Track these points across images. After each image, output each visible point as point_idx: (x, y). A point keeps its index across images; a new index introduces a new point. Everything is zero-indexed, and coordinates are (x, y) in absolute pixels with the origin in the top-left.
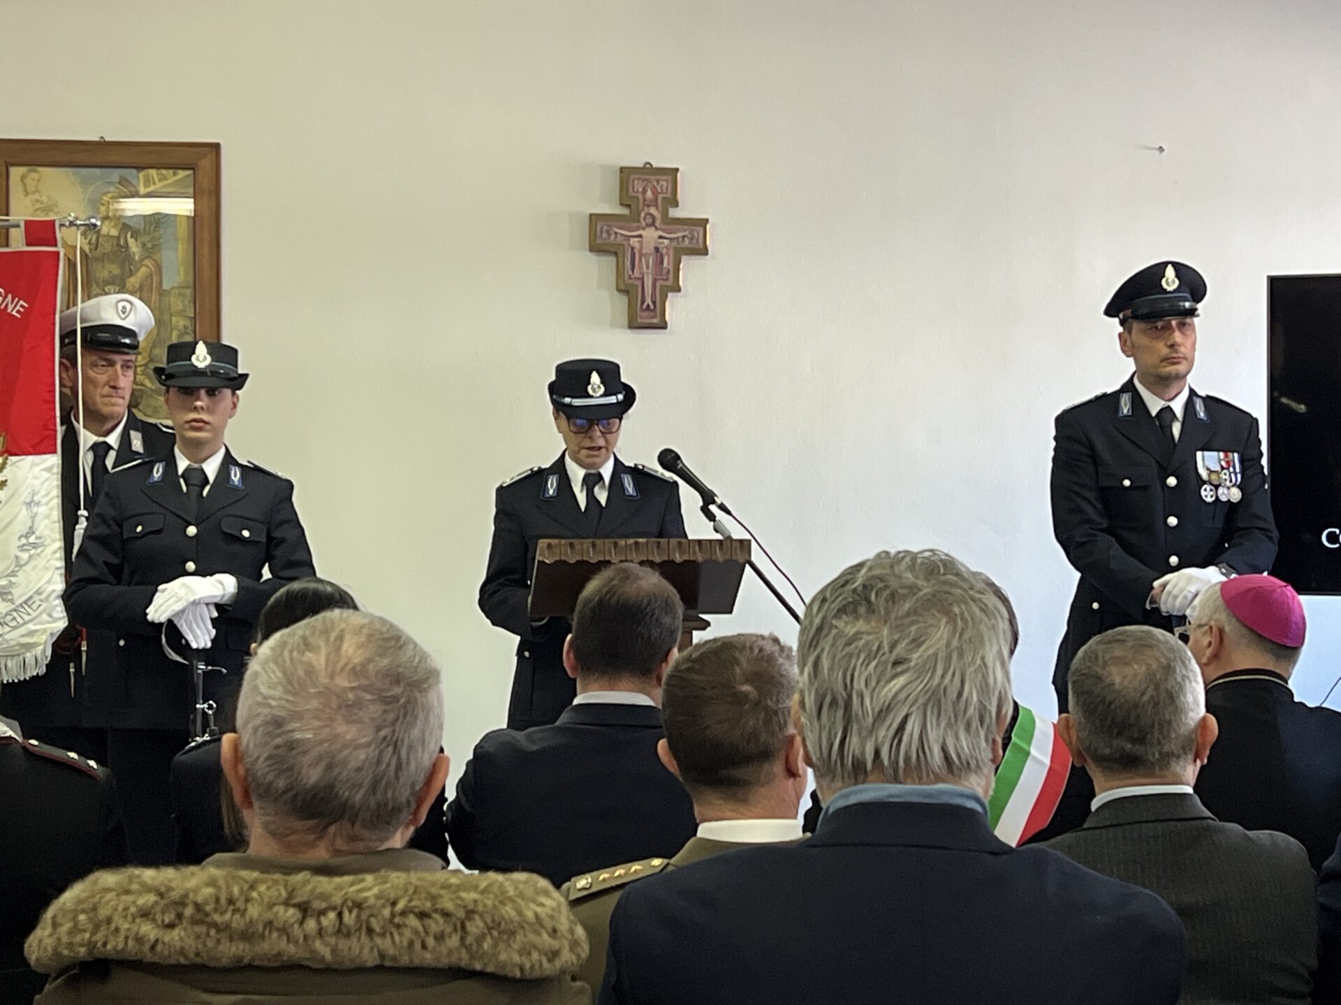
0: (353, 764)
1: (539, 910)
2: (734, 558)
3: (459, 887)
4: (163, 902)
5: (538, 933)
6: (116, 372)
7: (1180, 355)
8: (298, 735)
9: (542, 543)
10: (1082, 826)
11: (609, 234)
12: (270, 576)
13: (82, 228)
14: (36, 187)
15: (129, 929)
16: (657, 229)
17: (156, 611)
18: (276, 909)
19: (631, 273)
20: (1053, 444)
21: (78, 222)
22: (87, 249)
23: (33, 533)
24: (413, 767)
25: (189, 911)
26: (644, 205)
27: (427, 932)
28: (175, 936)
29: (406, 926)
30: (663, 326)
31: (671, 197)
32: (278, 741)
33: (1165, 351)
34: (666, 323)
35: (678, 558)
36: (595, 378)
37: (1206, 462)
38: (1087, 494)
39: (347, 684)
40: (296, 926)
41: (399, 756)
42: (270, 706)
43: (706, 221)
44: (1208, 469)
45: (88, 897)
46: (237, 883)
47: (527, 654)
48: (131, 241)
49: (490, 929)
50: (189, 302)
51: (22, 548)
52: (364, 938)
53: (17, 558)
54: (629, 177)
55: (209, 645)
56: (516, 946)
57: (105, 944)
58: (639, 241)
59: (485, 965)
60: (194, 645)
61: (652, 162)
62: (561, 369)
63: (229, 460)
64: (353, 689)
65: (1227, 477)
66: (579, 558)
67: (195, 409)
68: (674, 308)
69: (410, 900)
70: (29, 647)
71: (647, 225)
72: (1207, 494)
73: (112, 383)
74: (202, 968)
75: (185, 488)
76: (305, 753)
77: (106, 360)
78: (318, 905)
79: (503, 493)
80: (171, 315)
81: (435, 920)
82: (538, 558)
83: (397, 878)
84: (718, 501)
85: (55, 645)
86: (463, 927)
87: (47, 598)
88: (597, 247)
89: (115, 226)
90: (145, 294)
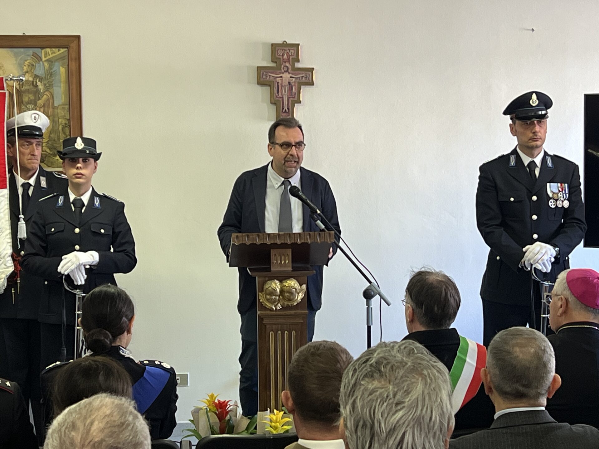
2: (326, 241)
6: (33, 147)
7: (538, 137)
9: (234, 235)
11: (266, 76)
12: (113, 250)
16: (289, 73)
17: (61, 268)
19: (277, 95)
21: (14, 79)
26: (283, 61)
31: (296, 58)
33: (531, 135)
35: (299, 242)
37: (552, 188)
43: (313, 69)
44: (552, 192)
48: (39, 83)
50: (67, 112)
54: (275, 48)
55: (83, 283)
58: (281, 80)
60: (77, 283)
61: (287, 41)
63: (94, 194)
65: (562, 196)
66: (251, 242)
67: (77, 168)
68: (298, 110)
71: (285, 72)
72: (552, 204)
73: (32, 153)
75: (73, 209)
77: (28, 142)
80: (59, 118)
82: (232, 242)
87: (4, 256)
88: (261, 83)
89: (31, 76)
90: (46, 109)
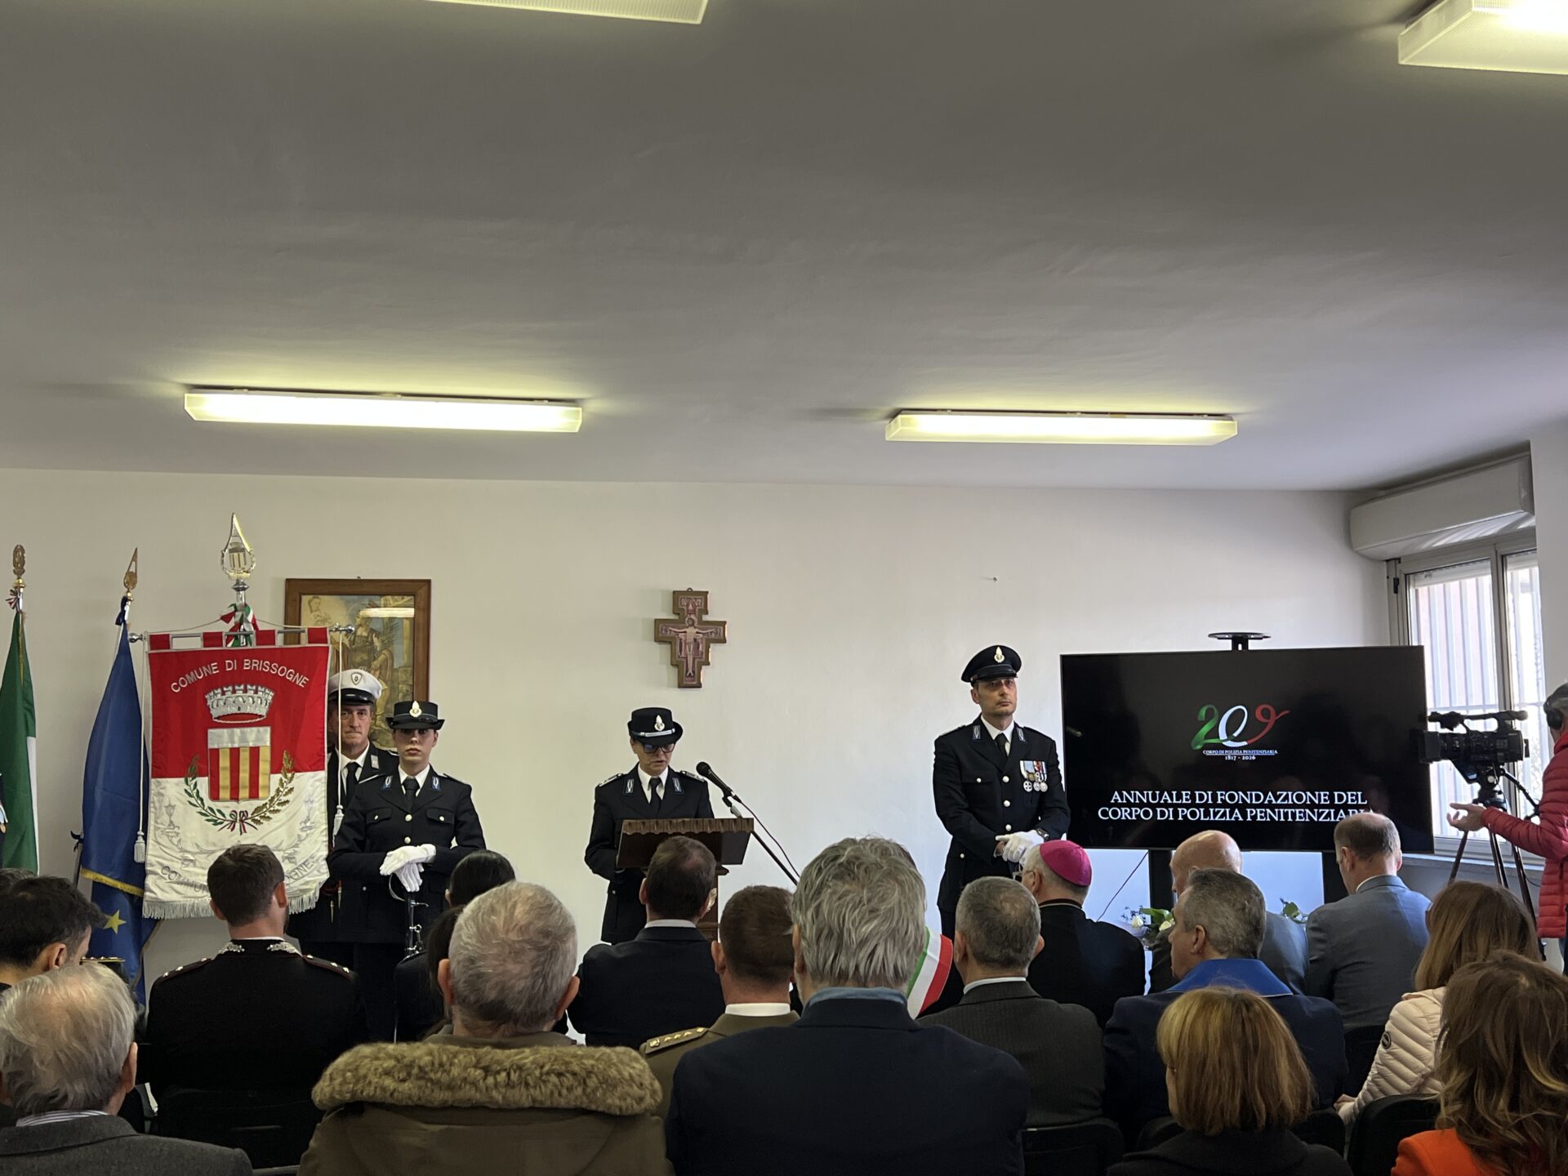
0: (517, 988)
1: (631, 1071)
2: (743, 829)
3: (582, 1057)
4: (399, 1065)
5: (631, 1086)
6: (354, 716)
7: (1008, 701)
8: (483, 970)
9: (626, 822)
10: (958, 1002)
11: (666, 631)
12: (456, 845)
13: (344, 632)
14: (318, 607)
15: (377, 1083)
16: (695, 628)
17: (385, 868)
18: (469, 1070)
19: (679, 654)
20: (934, 756)
21: (340, 629)
22: (347, 643)
23: (309, 820)
24: (554, 989)
25: (415, 1071)
26: (687, 613)
27: (562, 1085)
28: (407, 1085)
29: (549, 1081)
30: (699, 686)
31: (704, 609)
32: (471, 972)
33: (999, 698)
34: (701, 684)
35: (709, 831)
36: (659, 719)
37: (1026, 767)
38: (955, 787)
39: (516, 939)
40: (481, 1082)
41: (546, 983)
42: (468, 949)
43: (725, 623)
44: (1027, 772)
45: (352, 1062)
46: (445, 1053)
47: (614, 892)
48: (375, 639)
49: (601, 1083)
50: (410, 676)
51: (302, 829)
52: (523, 1089)
53: (299, 836)
54: (678, 598)
55: (418, 889)
56: (617, 1095)
57: (362, 1092)
58: (684, 635)
59: (598, 1107)
60: (409, 890)
61: (692, 588)
62: (634, 714)
63: (432, 773)
64: (519, 942)
65: (1038, 776)
66: (648, 831)
67: (412, 742)
68: (706, 674)
69: (552, 1065)
70: (305, 891)
71: (690, 626)
72: (1027, 787)
73: (352, 725)
74: (422, 1107)
75: (405, 792)
76: (487, 981)
78: (496, 1067)
79: (600, 791)
80: (398, 686)
81: (566, 1077)
82: (623, 831)
83: (544, 1051)
84: (733, 794)
85: (321, 890)
86: (585, 1083)
87: (317, 860)
88: (659, 639)
89: (366, 630)
90: (383, 672)
